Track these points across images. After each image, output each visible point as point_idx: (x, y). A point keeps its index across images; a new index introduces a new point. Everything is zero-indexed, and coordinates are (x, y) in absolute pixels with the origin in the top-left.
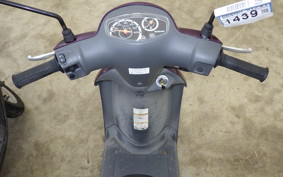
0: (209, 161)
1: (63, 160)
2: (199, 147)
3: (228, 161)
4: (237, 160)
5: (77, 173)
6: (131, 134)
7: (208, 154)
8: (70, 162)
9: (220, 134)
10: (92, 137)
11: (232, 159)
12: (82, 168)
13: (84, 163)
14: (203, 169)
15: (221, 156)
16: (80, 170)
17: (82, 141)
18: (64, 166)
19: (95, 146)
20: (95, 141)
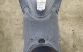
0: (68, 18)
1: (7, 21)
2: (65, 13)
3: (76, 18)
4: (80, 18)
5: (14, 26)
6: (36, 12)
7: (68, 15)
8: (10, 22)
9: (74, 6)
10: (17, 11)
11: (78, 17)
12: (16, 24)
13: (16, 22)
14: (66, 22)
15: (73, 16)
16: (15, 25)
17: (13, 13)
18: (8, 24)
19: (20, 15)
20: (19, 12)
